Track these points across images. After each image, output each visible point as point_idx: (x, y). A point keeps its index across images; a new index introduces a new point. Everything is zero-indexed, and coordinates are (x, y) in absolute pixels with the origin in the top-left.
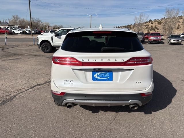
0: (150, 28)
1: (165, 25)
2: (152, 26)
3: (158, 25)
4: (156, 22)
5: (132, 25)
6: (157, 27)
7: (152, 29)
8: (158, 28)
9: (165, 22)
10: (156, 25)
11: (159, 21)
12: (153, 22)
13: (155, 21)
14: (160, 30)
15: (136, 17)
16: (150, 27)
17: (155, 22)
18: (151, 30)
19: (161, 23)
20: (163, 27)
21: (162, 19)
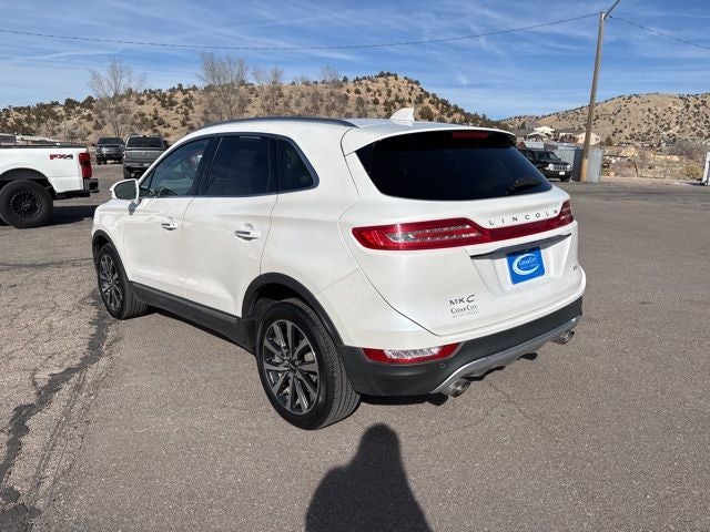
0: (138, 121)
1: (186, 113)
2: (144, 114)
3: (162, 112)
4: (154, 100)
5: (56, 104)
6: (161, 119)
7: (145, 123)
8: (167, 120)
9: (186, 101)
10: (156, 111)
11: (165, 96)
12: (145, 98)
13: (151, 94)
14: (174, 128)
15: (96, 76)
16: (136, 117)
17: (149, 98)
18: (140, 126)
19: (173, 104)
20: (181, 117)
21: (173, 90)
